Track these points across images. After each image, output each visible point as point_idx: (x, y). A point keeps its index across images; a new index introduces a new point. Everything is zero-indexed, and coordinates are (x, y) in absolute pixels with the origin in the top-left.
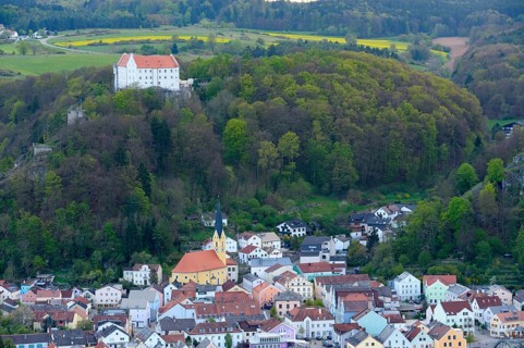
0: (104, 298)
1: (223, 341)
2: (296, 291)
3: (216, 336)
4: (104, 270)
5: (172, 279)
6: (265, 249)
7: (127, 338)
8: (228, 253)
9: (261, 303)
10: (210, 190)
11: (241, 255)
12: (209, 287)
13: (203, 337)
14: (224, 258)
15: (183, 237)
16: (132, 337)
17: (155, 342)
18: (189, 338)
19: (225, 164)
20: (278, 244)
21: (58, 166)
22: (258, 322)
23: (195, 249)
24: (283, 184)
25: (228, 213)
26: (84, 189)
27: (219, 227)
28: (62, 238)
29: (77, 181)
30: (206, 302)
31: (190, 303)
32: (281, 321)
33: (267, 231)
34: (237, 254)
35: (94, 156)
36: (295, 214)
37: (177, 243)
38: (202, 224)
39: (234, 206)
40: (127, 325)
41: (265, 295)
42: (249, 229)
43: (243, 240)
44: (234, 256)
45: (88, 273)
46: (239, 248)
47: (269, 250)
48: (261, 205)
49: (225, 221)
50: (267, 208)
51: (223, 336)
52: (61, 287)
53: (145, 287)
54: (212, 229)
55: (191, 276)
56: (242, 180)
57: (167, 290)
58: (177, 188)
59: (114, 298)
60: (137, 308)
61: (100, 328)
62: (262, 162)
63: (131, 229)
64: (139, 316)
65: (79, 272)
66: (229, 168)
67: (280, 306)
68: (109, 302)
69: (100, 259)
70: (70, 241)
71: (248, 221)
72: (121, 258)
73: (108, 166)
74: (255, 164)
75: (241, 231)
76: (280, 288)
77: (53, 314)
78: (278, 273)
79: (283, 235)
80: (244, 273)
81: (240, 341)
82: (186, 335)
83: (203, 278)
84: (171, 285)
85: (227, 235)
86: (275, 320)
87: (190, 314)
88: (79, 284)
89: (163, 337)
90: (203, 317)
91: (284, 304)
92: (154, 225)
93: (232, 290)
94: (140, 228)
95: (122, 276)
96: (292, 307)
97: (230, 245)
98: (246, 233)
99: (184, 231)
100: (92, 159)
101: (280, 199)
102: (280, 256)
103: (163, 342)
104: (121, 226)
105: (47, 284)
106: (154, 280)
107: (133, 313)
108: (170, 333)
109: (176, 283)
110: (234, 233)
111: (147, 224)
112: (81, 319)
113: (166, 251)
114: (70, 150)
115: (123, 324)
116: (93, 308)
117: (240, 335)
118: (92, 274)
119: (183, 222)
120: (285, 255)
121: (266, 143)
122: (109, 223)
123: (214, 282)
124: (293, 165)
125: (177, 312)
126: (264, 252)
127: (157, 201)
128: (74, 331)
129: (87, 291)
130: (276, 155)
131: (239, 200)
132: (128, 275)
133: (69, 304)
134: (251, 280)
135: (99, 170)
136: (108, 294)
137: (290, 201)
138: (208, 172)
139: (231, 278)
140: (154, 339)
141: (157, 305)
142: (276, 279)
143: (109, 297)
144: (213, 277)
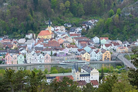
0: (21, 42)
1: (50, 53)
2: (68, 41)
3: (49, 52)
4: (21, 35)
5: (38, 37)
6: (61, 30)
7: (26, 52)
8: (52, 31)
9: (60, 44)
10: (47, 15)
11: (55, 31)
12: (47, 39)
13: (45, 52)
14: (51, 32)
15: (41, 27)
16: (28, 51)
17: (33, 53)
18: (42, 52)
19: (51, 9)
20: (64, 29)
21: (10, 8)
22: (59, 48)
23: (44, 30)
24: (66, 14)
25: (52, 21)
26: (16, 14)
27: (50, 25)
28: (11, 27)
29: (14, 12)
30: (46, 43)
31: (42, 43)
32: (65, 48)
33: (61, 26)
34: (54, 31)
35: (19, 6)
36: (69, 21)
37: (39, 28)
38: (45, 24)
39: (54, 19)
40: (26, 49)
41: (61, 41)
42: (57, 25)
43: (55, 28)
44: (53, 32)
45: (17, 35)
46: (54, 30)
47: (62, 30)
48: (60, 19)
49: (51, 23)
50: (62, 20)
51: (50, 52)
52: (10, 39)
53: (31, 39)
54: (48, 25)
55: (42, 37)
56: (56, 13)
57: (37, 40)
58: (39, 14)
59: (23, 42)
60: (29, 44)
61: (20, 49)
62: (61, 8)
63: (28, 25)
64: (30, 46)
65: (15, 35)
66: (52, 10)
67: (65, 44)
68: (22, 43)
69: (20, 32)
70: (13, 27)
71: (57, 23)
72: (25, 32)
73: (22, 9)
74: (59, 9)
75: (55, 26)
76: (64, 40)
77: (8, 45)
78: (64, 36)
79: (66, 26)
80: (56, 36)
81: (54, 53)
82: (41, 51)
83: (45, 37)
84: (37, 39)
85: (52, 26)
86: (63, 48)
87: (42, 46)
88: (15, 38)
89: (35, 52)
90: (45, 47)
91: (66, 44)
92: (33, 23)
93: (53, 40)
94: (30, 24)
95: (25, 36)
96: (67, 45)
97: (52, 29)
98: (56, 26)
99: (41, 25)
100: (18, 7)
101: (65, 18)
102: (65, 32)
103: (35, 53)
104: (25, 24)
105: (7, 38)
106: (33, 37)
108: (37, 51)
109: (39, 38)
110: (53, 26)
111: (32, 23)
112: (15, 47)
113: (36, 30)
114: (13, 5)
115: (25, 48)
116: (18, 44)
117: (55, 51)
118: (18, 36)
119: (41, 23)
120: (66, 32)
121: (62, 3)
122: (22, 23)
123: (48, 38)
124: (68, 9)
125: (39, 45)
126: (61, 31)
127: (34, 18)
128: (13, 50)
129: (16, 40)
130: (64, 7)
131: (55, 18)
132: (27, 36)
133: (12, 43)
134: (57, 38)
135: (20, 10)
137: (67, 18)
138: (47, 10)
139: (52, 37)
140: (33, 52)
141: (34, 44)
142: (64, 38)
144: (48, 37)
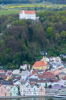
0: (15, 73)
1: (45, 85)
2: (64, 72)
3: (43, 83)
4: (15, 65)
5: (32, 68)
6: (56, 61)
7: (20, 83)
8: (47, 62)
9: (55, 75)
10: (43, 46)
11: (50, 62)
12: (42, 71)
13: (40, 83)
14: (46, 63)
15: (36, 58)
16: (22, 83)
17: (27, 85)
18: (36, 84)
19: (47, 39)
20: (60, 60)
21: (4, 39)
22: (54, 80)
23: (39, 61)
24: (62, 44)
25: (47, 52)
26: (11, 45)
27: (45, 55)
28: (5, 57)
29: (9, 43)
30: (41, 74)
31: (37, 74)
32: (60, 80)
33: (57, 56)
34: (49, 62)
35: (14, 36)
36: (65, 52)
37: (34, 59)
38: (40, 54)
39: (49, 50)
40: (21, 80)
41: (56, 73)
42: (52, 56)
43: (51, 59)
44: (48, 63)
45: (11, 66)
46: (50, 60)
47: (58, 61)
48: (56, 49)
49: (46, 54)
50: (57, 50)
51: (45, 83)
52: (4, 70)
53: (26, 70)
54: (43, 56)
55: (37, 68)
56: (51, 43)
57: (31, 71)
58: (34, 45)
59: (18, 73)
60: (23, 76)
61: (14, 80)
62: (56, 38)
63: (23, 55)
64: (24, 77)
65: (9, 66)
66: (48, 40)
67: (60, 76)
68: (16, 74)
69: (14, 63)
70: (7, 58)
71: (52, 54)
72: (20, 62)
73: (17, 39)
74: (55, 39)
75: (51, 56)
76: (60, 71)
77: (2, 77)
78: (60, 67)
79: (62, 58)
80: (51, 67)
81: (49, 85)
82: (35, 83)
83: (40, 68)
84: (32, 70)
85: (47, 57)
87: (36, 77)
88: (9, 69)
89: (29, 83)
90: (40, 78)
91: (61, 75)
92: (28, 54)
93: (48, 71)
94: (25, 55)
95: (20, 67)
96: (63, 76)
97: (48, 60)
98: (52, 57)
99: (36, 56)
100: (13, 37)
101: (61, 48)
102: (60, 63)
103: (29, 84)
104: (20, 54)
105: (1, 69)
106: (28, 68)
107: (22, 77)
108: (31, 82)
109: (33, 69)
110: (49, 56)
111: (27, 54)
112: (9, 78)
113: (31, 61)
114: (7, 35)
115: (19, 80)
116: (12, 75)
117: (49, 83)
118: (12, 67)
119: (36, 54)
120: (62, 63)
121: (57, 33)
122: (17, 54)
123: (43, 69)
124: (64, 39)
125: (33, 77)
126: (56, 62)
127: (29, 48)
128: (7, 81)
129: (11, 71)
130: (60, 37)
131: (50, 48)
132: (21, 67)
133: (6, 74)
134: (53, 69)
135: (15, 40)
136: (16, 72)
137: (63, 48)
138: (43, 41)
139: (48, 68)
140: (27, 84)
141: (28, 75)
142: (59, 69)
143: (17, 73)
144: (43, 68)
